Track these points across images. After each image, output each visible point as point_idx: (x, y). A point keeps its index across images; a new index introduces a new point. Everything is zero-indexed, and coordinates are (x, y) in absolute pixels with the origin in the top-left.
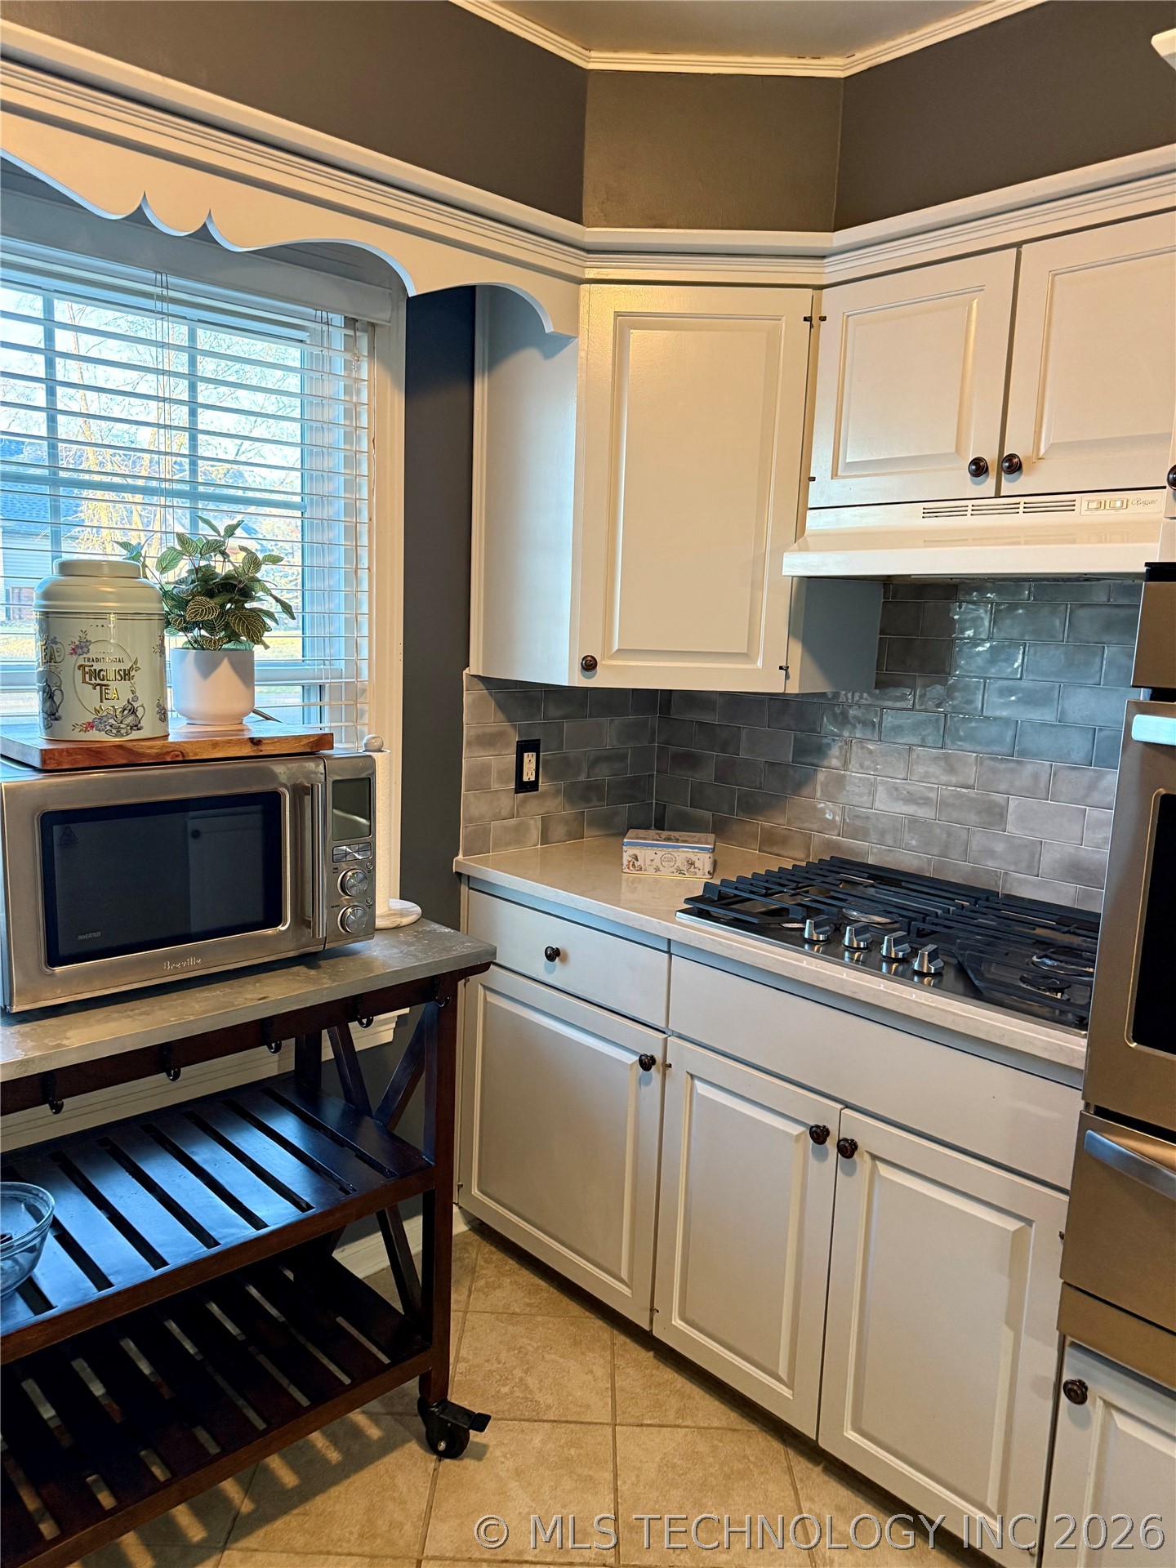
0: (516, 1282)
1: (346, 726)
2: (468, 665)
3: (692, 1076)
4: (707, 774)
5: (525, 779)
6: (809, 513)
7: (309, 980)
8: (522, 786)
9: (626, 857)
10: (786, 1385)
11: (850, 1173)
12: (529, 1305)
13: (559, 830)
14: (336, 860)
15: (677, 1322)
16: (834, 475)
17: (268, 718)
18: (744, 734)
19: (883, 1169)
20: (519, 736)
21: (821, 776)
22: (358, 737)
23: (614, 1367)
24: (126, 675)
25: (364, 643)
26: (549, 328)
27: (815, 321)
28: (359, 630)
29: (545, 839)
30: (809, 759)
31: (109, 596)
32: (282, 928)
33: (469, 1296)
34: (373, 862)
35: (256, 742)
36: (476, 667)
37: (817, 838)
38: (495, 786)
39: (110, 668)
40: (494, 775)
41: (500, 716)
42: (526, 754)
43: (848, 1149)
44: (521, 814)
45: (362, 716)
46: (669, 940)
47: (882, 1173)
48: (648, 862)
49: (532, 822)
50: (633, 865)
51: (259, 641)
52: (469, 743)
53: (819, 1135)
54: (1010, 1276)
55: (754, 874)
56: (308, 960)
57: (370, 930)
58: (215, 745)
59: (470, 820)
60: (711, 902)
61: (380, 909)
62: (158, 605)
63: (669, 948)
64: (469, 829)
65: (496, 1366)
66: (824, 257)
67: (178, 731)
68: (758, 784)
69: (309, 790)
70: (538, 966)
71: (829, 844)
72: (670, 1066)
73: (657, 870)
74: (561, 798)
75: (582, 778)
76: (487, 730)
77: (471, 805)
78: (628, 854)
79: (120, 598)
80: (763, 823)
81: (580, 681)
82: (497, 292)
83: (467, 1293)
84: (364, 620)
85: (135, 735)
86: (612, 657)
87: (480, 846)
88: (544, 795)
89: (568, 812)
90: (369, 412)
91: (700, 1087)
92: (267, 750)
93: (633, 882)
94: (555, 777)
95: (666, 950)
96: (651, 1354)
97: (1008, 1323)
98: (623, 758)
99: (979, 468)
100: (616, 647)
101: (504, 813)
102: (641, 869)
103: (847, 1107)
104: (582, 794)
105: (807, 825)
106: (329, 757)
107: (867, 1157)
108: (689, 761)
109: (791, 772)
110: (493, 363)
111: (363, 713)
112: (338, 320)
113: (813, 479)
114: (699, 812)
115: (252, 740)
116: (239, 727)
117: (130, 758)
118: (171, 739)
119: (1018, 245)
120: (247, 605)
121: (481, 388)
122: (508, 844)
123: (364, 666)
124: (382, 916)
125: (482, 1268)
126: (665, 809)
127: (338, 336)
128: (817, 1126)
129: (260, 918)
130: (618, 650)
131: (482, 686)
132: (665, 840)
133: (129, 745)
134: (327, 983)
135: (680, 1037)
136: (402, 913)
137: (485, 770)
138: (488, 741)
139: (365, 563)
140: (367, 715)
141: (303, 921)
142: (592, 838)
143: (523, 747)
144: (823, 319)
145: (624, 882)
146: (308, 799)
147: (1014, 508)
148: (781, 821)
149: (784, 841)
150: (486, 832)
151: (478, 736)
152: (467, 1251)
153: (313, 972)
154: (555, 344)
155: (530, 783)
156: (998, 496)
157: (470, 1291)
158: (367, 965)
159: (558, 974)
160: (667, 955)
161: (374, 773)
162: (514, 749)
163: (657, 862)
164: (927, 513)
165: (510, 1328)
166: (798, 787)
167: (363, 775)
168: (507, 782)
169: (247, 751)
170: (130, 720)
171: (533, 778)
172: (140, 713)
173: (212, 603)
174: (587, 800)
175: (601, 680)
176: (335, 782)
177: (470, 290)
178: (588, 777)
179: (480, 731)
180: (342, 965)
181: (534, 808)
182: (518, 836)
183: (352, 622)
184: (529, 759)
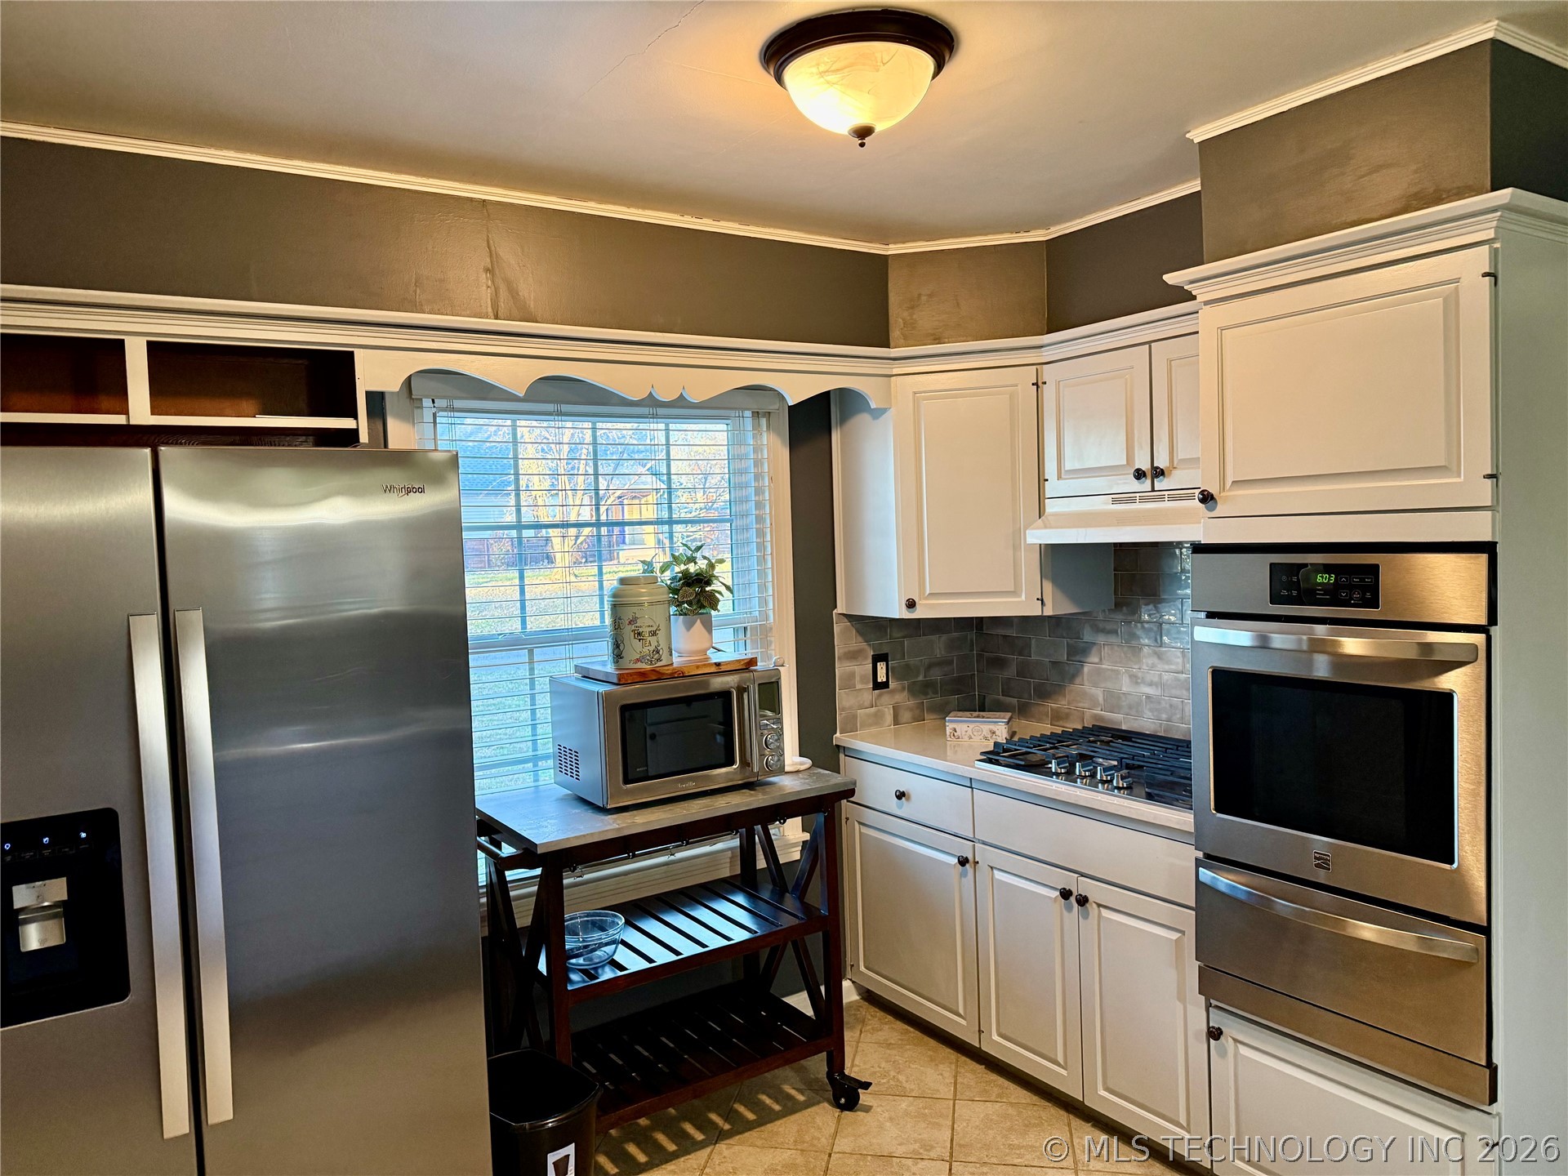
0: (893, 1028)
1: (761, 652)
2: (836, 607)
3: (992, 868)
4: (1011, 672)
5: (879, 680)
6: (1046, 501)
7: (751, 795)
8: (878, 686)
9: (948, 730)
10: (1063, 1068)
11: (1086, 916)
12: (900, 1040)
13: (906, 716)
14: (760, 727)
15: (996, 1037)
16: (1059, 477)
17: (719, 651)
18: (1033, 642)
19: (1105, 912)
20: (874, 651)
21: (1086, 669)
22: (769, 658)
23: (957, 1072)
24: (654, 634)
25: (770, 599)
26: (873, 406)
27: (1040, 384)
28: (766, 591)
29: (896, 722)
30: (1077, 658)
31: (644, 594)
32: (734, 767)
33: (860, 1034)
34: (782, 729)
35: (718, 664)
36: (841, 608)
37: (1088, 713)
38: (859, 686)
39: (646, 630)
40: (857, 678)
41: (860, 639)
42: (879, 664)
43: (1083, 901)
44: (878, 704)
45: (771, 645)
46: (971, 779)
47: (1103, 915)
48: (964, 733)
49: (886, 710)
50: (954, 735)
51: (715, 609)
52: (839, 658)
53: (1066, 894)
54: (1177, 968)
55: (1031, 736)
56: (749, 786)
57: (781, 771)
58: (698, 667)
59: (843, 709)
60: (998, 754)
61: (787, 762)
62: (666, 596)
63: (971, 784)
64: (843, 716)
65: (878, 1069)
66: (1042, 347)
67: (677, 661)
68: (1045, 676)
69: (746, 690)
70: (892, 805)
71: (1096, 717)
72: (978, 862)
73: (970, 738)
74: (906, 693)
75: (921, 678)
76: (851, 649)
77: (844, 699)
78: (949, 727)
79: (650, 594)
80: (1051, 705)
81: (906, 614)
82: (843, 392)
83: (859, 1032)
84: (770, 585)
85: (659, 664)
86: (926, 598)
87: (851, 727)
88: (893, 691)
89: (911, 703)
90: (768, 462)
91: (998, 875)
92: (723, 668)
93: (954, 746)
94: (898, 679)
95: (969, 785)
96: (983, 1067)
97: (1179, 999)
98: (950, 662)
99: (1139, 475)
100: (928, 592)
101: (867, 703)
102: (959, 738)
103: (1082, 876)
104: (921, 689)
105: (1081, 705)
106: (755, 671)
107: (1095, 906)
108: (1000, 663)
109: (1067, 668)
110: (843, 420)
111: (771, 642)
112: (748, 414)
113: (1047, 480)
114: (1008, 700)
115: (715, 663)
116: (705, 657)
117: (658, 675)
118: (675, 665)
119: (1149, 343)
120: (708, 589)
121: (836, 437)
122: (870, 725)
123: (771, 613)
124: (788, 765)
125: (869, 1020)
126: (984, 699)
127: (749, 423)
128: (1064, 889)
129: (723, 761)
130: (929, 594)
131: (846, 620)
132: (975, 717)
133: (658, 669)
134: (760, 797)
135: (984, 843)
136: (801, 764)
137: (852, 675)
138: (853, 656)
139: (769, 551)
140: (773, 645)
141: (746, 763)
142: (930, 720)
143: (876, 659)
144: (1045, 383)
145: (948, 748)
146: (745, 696)
147: (1161, 499)
148: (1063, 703)
149: (1067, 717)
150: (855, 717)
151: (845, 654)
152: (859, 1010)
153: (752, 792)
154: (878, 413)
155: (882, 683)
156: (1153, 490)
157: (861, 1031)
158: (781, 788)
159: (905, 809)
160: (970, 789)
161: (780, 678)
162: (870, 660)
163: (970, 732)
164: (1115, 501)
165: (888, 1051)
166: (1072, 678)
167: (773, 680)
168: (867, 683)
169: (713, 669)
170: (656, 656)
171: (885, 680)
172: (661, 653)
173: (690, 590)
174: (926, 694)
175: (919, 613)
176: (759, 684)
177: (827, 394)
178: (925, 677)
179: (846, 650)
180: (768, 789)
181: (887, 700)
182: (877, 718)
183: (762, 587)
184: (881, 667)
